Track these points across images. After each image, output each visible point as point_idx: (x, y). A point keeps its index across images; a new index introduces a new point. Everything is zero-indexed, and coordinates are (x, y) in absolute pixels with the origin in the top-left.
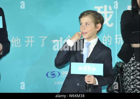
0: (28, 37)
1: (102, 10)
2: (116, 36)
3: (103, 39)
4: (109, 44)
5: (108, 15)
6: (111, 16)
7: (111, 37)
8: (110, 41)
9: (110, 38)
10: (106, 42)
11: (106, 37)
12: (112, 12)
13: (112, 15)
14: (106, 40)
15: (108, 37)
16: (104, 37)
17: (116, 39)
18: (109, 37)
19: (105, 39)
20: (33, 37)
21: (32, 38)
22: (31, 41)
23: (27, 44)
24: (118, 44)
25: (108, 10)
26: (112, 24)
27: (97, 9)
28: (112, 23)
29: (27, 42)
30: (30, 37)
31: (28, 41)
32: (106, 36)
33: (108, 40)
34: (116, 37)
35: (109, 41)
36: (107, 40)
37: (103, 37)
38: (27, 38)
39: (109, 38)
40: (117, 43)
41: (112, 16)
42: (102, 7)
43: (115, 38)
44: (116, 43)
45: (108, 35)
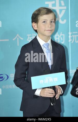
1: (54, 5)
2: (70, 33)
5: (61, 11)
6: (63, 12)
7: (64, 35)
9: (63, 36)
11: (59, 35)
12: (65, 8)
13: (65, 10)
15: (61, 35)
17: (70, 37)
18: (62, 35)
19: (57, 37)
24: (72, 42)
25: (60, 5)
26: (65, 21)
27: (48, 5)
28: (65, 19)
32: (58, 34)
33: (61, 38)
34: (70, 35)
35: (62, 39)
36: (60, 38)
39: (62, 37)
40: (71, 41)
41: (65, 12)
42: (53, 2)
44: (70, 41)
45: (61, 33)
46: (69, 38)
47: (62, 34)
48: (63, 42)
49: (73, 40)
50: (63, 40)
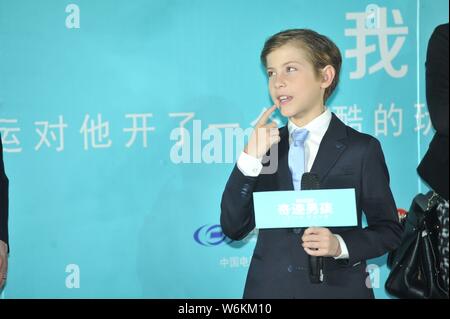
0: (134, 117)
2: (418, 106)
3: (376, 116)
4: (396, 134)
5: (391, 39)
6: (399, 43)
7: (400, 111)
8: (397, 122)
9: (398, 113)
10: (386, 127)
11: (385, 112)
12: (405, 30)
13: (404, 38)
14: (385, 121)
15: (392, 110)
16: (380, 111)
17: (418, 116)
18: (396, 111)
19: (381, 116)
20: (150, 115)
21: (148, 118)
22: (145, 129)
23: (130, 137)
24: (425, 133)
25: (391, 22)
26: (404, 69)
27: (354, 21)
28: (404, 64)
29: (131, 133)
30: (139, 115)
31: (135, 129)
32: (383, 108)
33: (392, 120)
34: (419, 110)
35: (394, 124)
36: (389, 121)
37: (376, 113)
38: (131, 119)
39: (395, 115)
40: (422, 130)
43: (415, 113)
44: (419, 128)
45: (393, 105)
46: (415, 119)
47: (395, 107)
48: (397, 131)
49: (426, 127)
50: (398, 127)
